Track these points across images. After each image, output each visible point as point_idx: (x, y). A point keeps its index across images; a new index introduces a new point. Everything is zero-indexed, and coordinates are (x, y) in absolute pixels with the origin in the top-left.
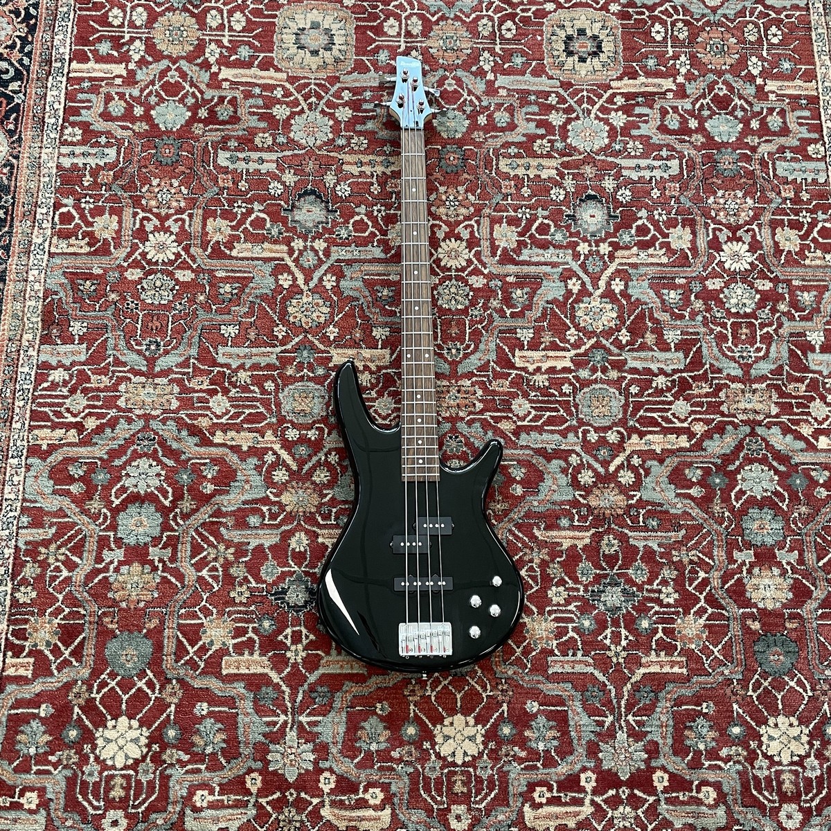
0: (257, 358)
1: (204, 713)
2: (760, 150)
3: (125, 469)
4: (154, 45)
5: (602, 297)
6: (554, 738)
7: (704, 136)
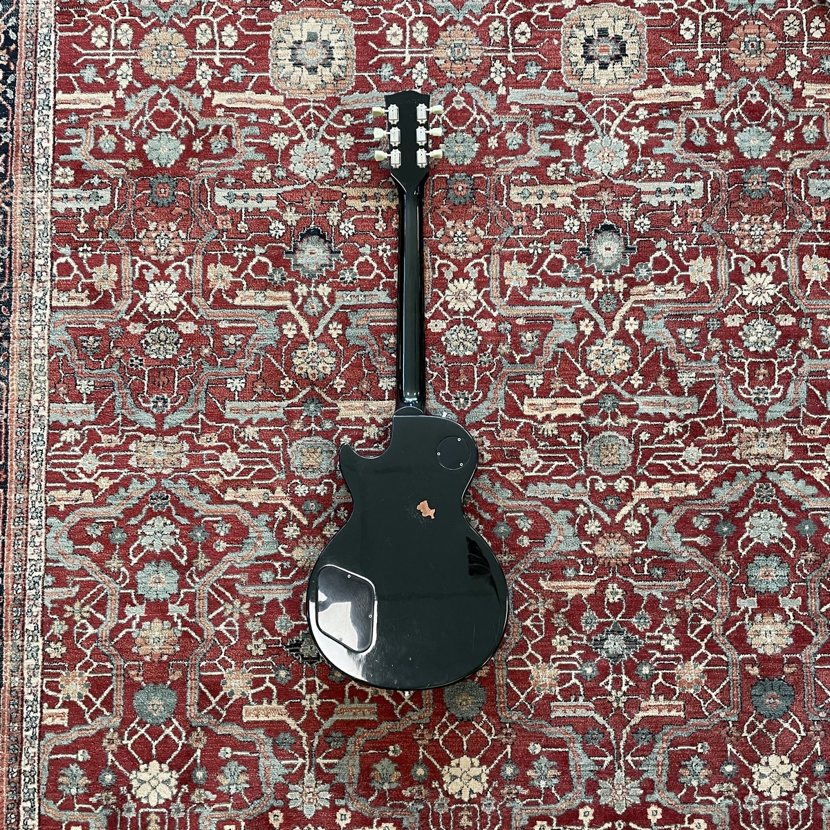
0: (264, 412)
1: (228, 756)
2: (792, 166)
3: (141, 528)
4: (142, 68)
5: (615, 338)
6: (555, 777)
7: (732, 153)
